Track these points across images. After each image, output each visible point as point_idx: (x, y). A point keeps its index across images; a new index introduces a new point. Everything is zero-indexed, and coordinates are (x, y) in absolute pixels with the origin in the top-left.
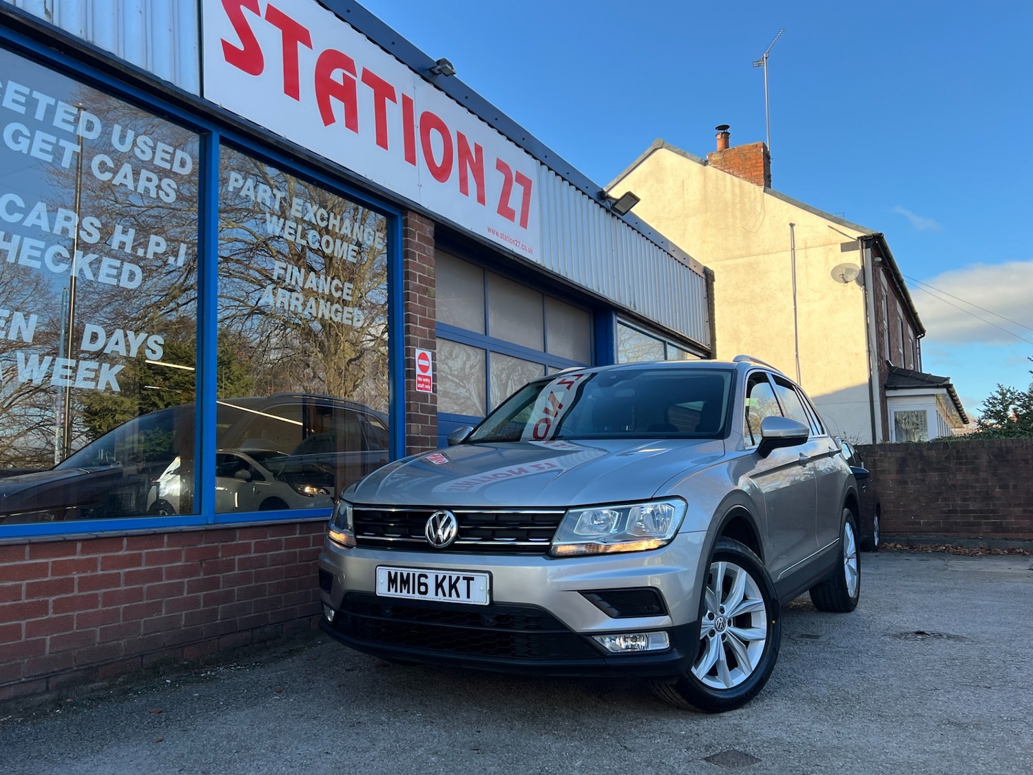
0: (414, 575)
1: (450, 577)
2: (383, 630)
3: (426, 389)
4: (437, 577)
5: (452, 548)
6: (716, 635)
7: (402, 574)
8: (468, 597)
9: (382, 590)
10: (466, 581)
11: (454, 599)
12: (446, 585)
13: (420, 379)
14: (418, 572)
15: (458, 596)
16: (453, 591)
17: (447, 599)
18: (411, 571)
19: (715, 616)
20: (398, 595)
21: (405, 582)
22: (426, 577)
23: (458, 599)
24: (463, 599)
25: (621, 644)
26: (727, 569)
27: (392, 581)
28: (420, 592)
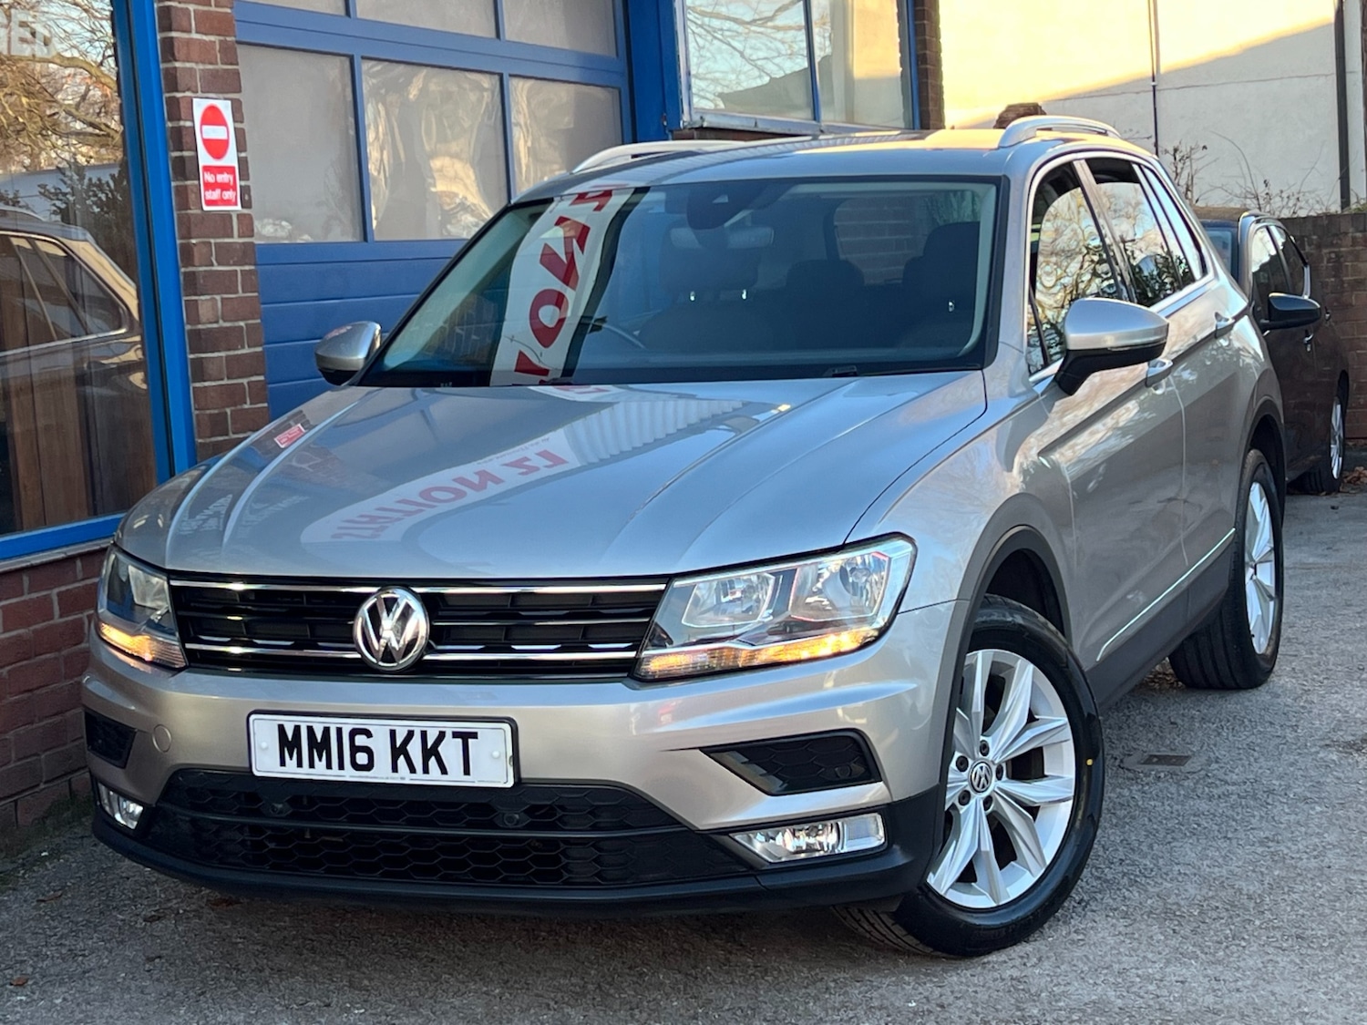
0: (339, 731)
1: (424, 734)
2: (272, 846)
3: (228, 202)
4: (393, 733)
5: (423, 671)
6: (972, 802)
7: (310, 730)
8: (467, 772)
9: (267, 763)
10: (460, 740)
11: (434, 777)
12: (415, 749)
13: (209, 178)
14: (348, 725)
15: (444, 771)
16: (433, 762)
17: (419, 778)
18: (333, 723)
19: (970, 762)
20: (304, 773)
21: (320, 746)
22: (368, 734)
23: (444, 777)
24: (455, 777)
25: (788, 843)
26: (993, 663)
27: (288, 744)
28: (356, 766)
